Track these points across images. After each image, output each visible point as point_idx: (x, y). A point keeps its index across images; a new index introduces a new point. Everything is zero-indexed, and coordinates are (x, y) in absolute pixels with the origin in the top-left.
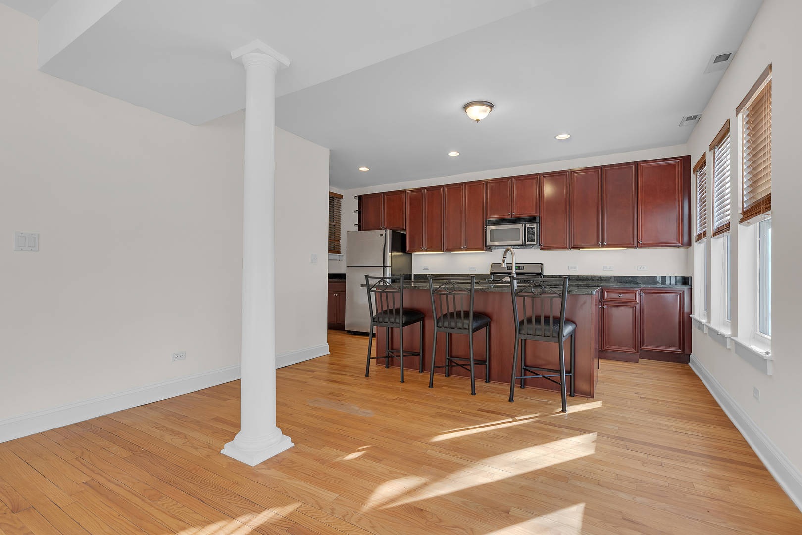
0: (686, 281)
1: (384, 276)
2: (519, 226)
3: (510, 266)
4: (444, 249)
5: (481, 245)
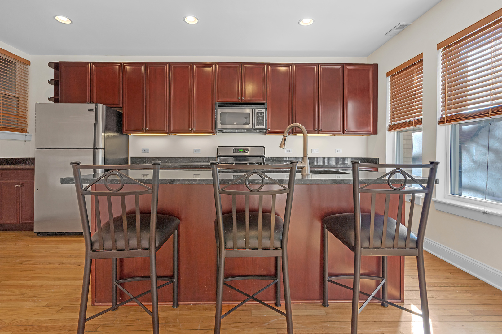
1: (94, 163)
2: (248, 111)
3: (236, 149)
4: (169, 131)
5: (209, 128)
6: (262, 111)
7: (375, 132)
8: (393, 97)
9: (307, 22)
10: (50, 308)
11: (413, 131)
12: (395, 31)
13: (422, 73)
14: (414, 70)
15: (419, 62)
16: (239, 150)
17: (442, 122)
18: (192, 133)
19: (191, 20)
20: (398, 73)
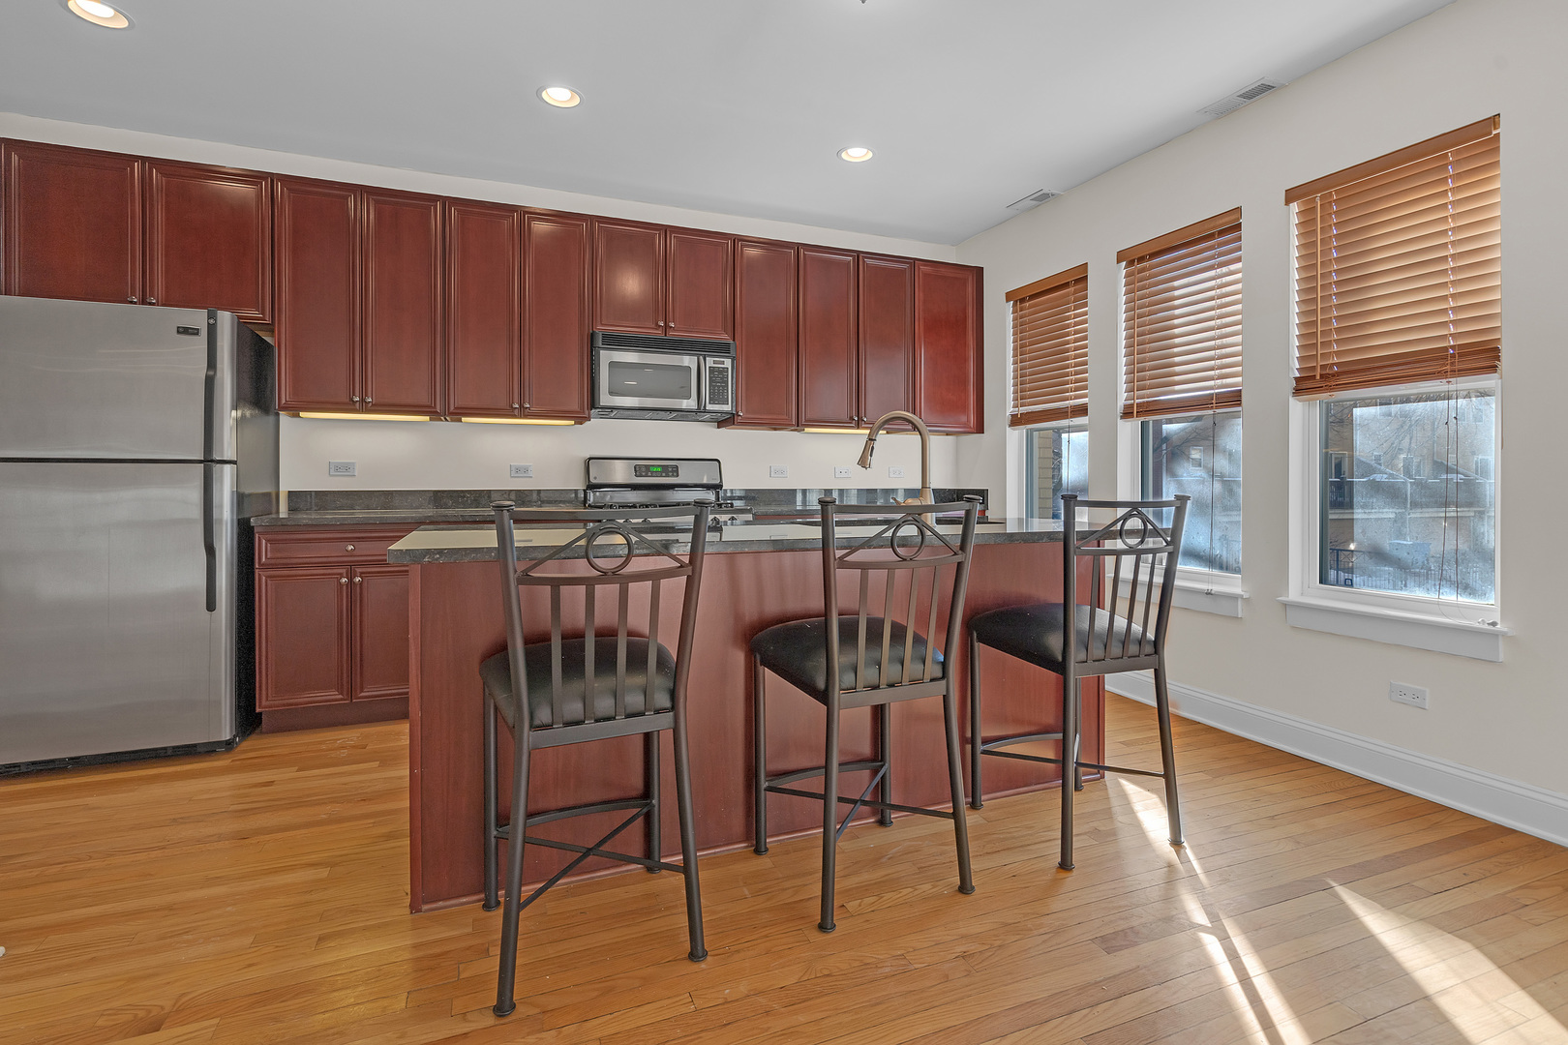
2: (688, 361)
3: (642, 465)
4: (444, 407)
5: (574, 405)
6: (723, 363)
7: (980, 428)
8: (1020, 350)
9: (857, 154)
10: (277, 947)
11: (1070, 429)
12: (1029, 203)
13: (1085, 305)
14: (1068, 295)
15: (1077, 281)
16: (651, 469)
17: (1127, 414)
18: (521, 418)
19: (559, 96)
20: (1033, 297)
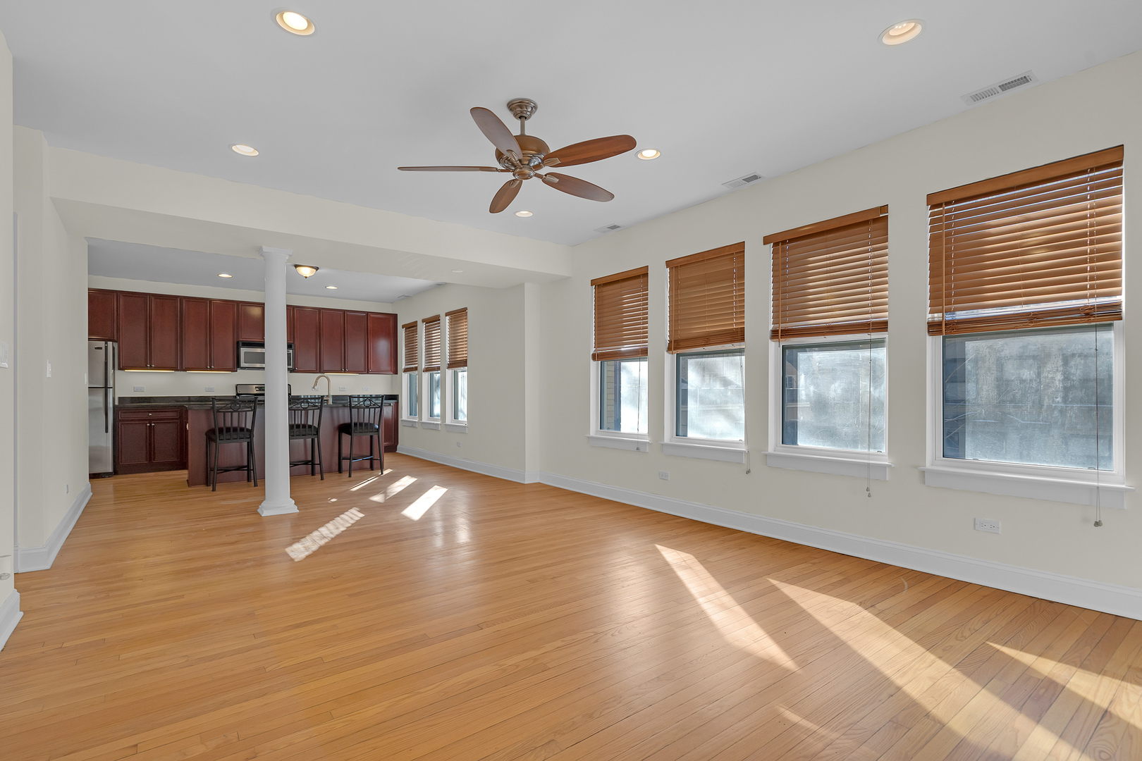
0: (394, 397)
3: (258, 387)
4: (179, 365)
5: (231, 366)
6: (289, 351)
7: (396, 373)
8: (406, 346)
9: (331, 288)
15: (416, 326)
18: (210, 371)
